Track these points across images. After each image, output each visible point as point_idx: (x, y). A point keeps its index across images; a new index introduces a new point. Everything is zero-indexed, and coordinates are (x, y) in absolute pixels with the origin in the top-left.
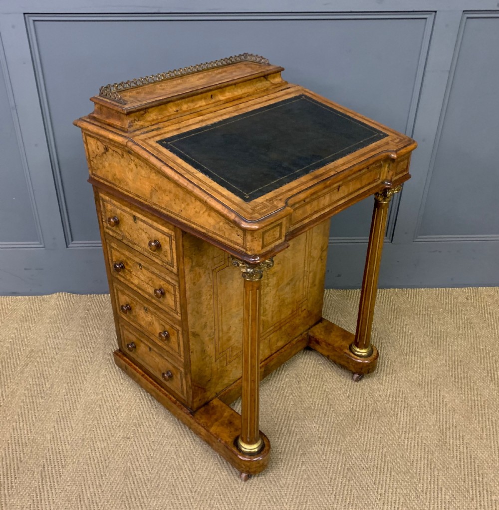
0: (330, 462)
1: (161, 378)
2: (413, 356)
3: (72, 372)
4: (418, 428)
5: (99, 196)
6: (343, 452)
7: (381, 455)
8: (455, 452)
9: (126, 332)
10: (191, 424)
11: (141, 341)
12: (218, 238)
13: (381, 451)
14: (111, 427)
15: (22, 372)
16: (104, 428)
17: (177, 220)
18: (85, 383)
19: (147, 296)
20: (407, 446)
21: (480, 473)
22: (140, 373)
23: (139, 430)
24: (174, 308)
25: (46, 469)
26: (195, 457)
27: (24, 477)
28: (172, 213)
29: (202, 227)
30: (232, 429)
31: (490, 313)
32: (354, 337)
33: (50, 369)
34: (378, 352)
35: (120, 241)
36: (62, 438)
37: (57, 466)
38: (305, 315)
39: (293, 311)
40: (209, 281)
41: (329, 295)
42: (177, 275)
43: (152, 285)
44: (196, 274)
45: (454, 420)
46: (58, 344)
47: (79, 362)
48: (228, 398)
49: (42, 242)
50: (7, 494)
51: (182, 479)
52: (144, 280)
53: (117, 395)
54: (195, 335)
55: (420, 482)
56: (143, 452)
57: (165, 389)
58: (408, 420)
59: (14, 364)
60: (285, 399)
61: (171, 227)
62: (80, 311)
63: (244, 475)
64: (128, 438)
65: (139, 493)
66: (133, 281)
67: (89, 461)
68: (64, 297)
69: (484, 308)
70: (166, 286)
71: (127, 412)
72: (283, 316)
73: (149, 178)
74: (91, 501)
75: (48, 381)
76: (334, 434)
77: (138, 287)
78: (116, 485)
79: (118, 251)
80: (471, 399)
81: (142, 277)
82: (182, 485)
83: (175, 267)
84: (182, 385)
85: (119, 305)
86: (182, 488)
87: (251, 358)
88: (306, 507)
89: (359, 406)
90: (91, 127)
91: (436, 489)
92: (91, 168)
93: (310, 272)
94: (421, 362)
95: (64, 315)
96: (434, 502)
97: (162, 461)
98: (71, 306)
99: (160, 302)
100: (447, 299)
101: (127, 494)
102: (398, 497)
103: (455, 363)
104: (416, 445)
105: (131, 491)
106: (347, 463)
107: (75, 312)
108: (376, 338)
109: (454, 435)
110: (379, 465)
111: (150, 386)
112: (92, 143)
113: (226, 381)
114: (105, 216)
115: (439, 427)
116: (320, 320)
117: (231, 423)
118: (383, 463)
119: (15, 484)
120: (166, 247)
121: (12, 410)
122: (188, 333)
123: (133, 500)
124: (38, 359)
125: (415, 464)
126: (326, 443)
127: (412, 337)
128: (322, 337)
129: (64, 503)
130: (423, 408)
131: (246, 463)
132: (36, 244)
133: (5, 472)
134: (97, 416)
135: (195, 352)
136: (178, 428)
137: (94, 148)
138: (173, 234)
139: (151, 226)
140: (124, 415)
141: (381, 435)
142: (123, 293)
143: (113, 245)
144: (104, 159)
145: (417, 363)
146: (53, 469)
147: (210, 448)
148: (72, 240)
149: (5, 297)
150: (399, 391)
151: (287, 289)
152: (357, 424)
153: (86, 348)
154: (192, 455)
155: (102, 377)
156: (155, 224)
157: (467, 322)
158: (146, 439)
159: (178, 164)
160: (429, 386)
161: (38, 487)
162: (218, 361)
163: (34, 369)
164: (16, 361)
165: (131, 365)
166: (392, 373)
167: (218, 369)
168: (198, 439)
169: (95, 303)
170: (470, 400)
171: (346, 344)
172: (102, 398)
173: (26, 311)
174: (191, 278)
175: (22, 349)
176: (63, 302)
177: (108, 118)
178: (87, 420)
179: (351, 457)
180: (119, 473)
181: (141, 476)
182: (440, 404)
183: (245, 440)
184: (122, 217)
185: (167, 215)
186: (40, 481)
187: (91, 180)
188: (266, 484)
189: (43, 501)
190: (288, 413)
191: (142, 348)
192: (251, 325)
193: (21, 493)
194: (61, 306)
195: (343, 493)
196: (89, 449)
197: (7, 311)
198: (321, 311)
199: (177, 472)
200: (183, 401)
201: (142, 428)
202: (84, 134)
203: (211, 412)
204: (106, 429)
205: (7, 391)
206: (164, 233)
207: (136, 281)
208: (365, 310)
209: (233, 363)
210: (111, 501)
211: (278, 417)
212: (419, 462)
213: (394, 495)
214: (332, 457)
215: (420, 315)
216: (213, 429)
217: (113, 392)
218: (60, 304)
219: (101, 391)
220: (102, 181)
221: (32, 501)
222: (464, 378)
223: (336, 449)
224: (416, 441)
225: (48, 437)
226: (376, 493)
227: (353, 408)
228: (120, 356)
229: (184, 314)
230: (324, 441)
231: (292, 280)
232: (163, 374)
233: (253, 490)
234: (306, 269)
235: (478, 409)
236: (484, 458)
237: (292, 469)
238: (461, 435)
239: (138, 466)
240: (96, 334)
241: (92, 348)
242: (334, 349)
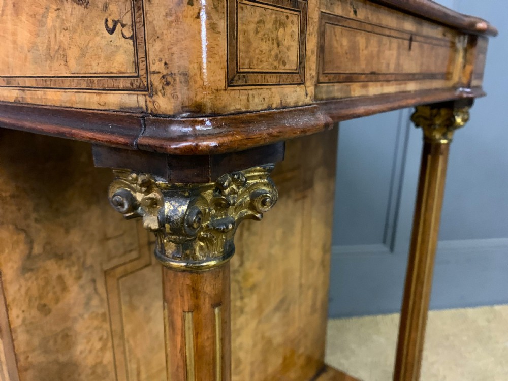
38: (304, 364)
39: (285, 359)
40: (95, 302)
44: (47, 282)
72: (270, 370)
93: (309, 288)
116: (323, 368)
151: (276, 319)
174: (28, 290)
198: (323, 354)
208: (411, 347)
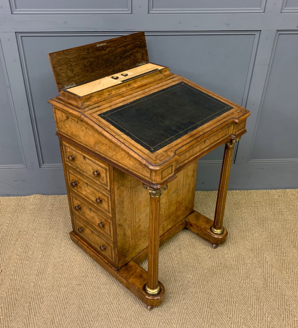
0: (200, 298)
1: (99, 249)
2: (248, 232)
3: (45, 244)
4: (251, 277)
5: (62, 143)
6: (207, 292)
7: (229, 294)
8: (273, 291)
9: (77, 221)
10: (117, 276)
11: (87, 227)
12: (135, 172)
13: (229, 291)
14: (69, 278)
15: (15, 245)
16: (65, 279)
17: (111, 161)
18: (53, 251)
19: (91, 202)
20: (245, 288)
21: (288, 304)
22: (86, 245)
23: (86, 280)
24: (108, 210)
25: (31, 304)
26: (120, 296)
27: (18, 310)
28: (107, 156)
29: (126, 166)
30: (142, 280)
31: (293, 205)
32: (213, 222)
33: (31, 243)
34: (227, 231)
35: (75, 169)
36: (40, 285)
37: (38, 303)
38: (184, 210)
39: (177, 208)
40: (128, 194)
41: (197, 195)
42: (110, 191)
43: (94, 196)
44: (121, 191)
45: (272, 272)
46: (36, 227)
47: (48, 238)
48: (139, 261)
49: (25, 165)
50: (9, 320)
51: (113, 310)
52: (89, 192)
53: (72, 258)
54: (120, 225)
55: (252, 310)
56: (89, 293)
57: (102, 256)
58: (245, 272)
59: (9, 239)
60: (172, 260)
61: (107, 164)
62: (48, 206)
63: (149, 307)
64: (80, 285)
65: (87, 319)
66: (83, 193)
67: (57, 299)
68: (38, 197)
69: (289, 202)
70: (103, 197)
71: (78, 269)
72: (171, 211)
73: (94, 136)
74: (59, 324)
75: (30, 250)
76: (202, 281)
77: (85, 196)
78: (74, 314)
79: (74, 175)
80: (282, 258)
81: (88, 191)
82: (113, 313)
83: (109, 187)
84: (112, 254)
85: (73, 205)
86: (113, 315)
87: (154, 241)
88: (186, 326)
89: (216, 263)
90: (58, 105)
91: (262, 314)
92: (58, 127)
93: (187, 185)
94: (253, 236)
95: (38, 208)
96: (261, 322)
97: (100, 299)
98: (42, 203)
99: (99, 206)
100: (268, 197)
101: (81, 319)
102: (240, 319)
103: (272, 236)
104: (250, 287)
105: (82, 317)
106: (209, 299)
107: (45, 206)
108: (225, 221)
109: (272, 281)
110: (229, 300)
111: (92, 253)
112: (59, 113)
113: (137, 251)
114: (66, 155)
115: (264, 276)
116: (193, 212)
117: (141, 276)
118: (231, 299)
119: (14, 314)
120: (103, 175)
121: (10, 268)
122: (116, 225)
123: (84, 322)
124: (24, 236)
125: (249, 299)
126: (197, 286)
127: (247, 220)
128: (194, 222)
129: (43, 325)
130: (254, 264)
131: (151, 300)
132: (21, 166)
133: (7, 307)
134: (61, 271)
135: (120, 235)
136: (109, 278)
137: (60, 116)
138: (108, 168)
139: (94, 162)
140: (76, 270)
141: (229, 281)
142: (76, 199)
143: (70, 171)
144: (66, 123)
145: (250, 237)
146: (36, 304)
147: (128, 291)
148: (43, 164)
149: (2, 197)
150: (240, 254)
151: (174, 195)
152: (215, 275)
153: (52, 229)
154: (118, 295)
155: (63, 247)
156: (97, 162)
157: (279, 211)
158: (90, 285)
159: (112, 129)
160: (257, 251)
161: (27, 316)
162: (133, 239)
163: (22, 242)
164: (11, 237)
165: (80, 241)
166: (235, 243)
167: (133, 244)
168: (121, 285)
169: (57, 201)
170: (281, 260)
171: (208, 226)
172: (63, 260)
173: (15, 206)
174: (118, 193)
175: (14, 230)
176: (38, 200)
177: (68, 99)
178: (55, 274)
179: (212, 295)
180: (75, 306)
181: (88, 308)
182: (264, 262)
183: (150, 287)
184: (76, 156)
185: (104, 157)
186: (28, 312)
187: (58, 134)
188: (162, 312)
189: (30, 324)
190: (174, 269)
191: (87, 231)
192: (154, 222)
193: (17, 320)
194: (37, 203)
195: (208, 317)
196: (57, 292)
197: (4, 206)
198: (193, 206)
199: (109, 305)
200: (112, 263)
201: (88, 279)
202: (53, 108)
203: (129, 269)
204: (67, 279)
205: (6, 256)
206: (102, 167)
207: (84, 193)
208: (219, 207)
209: (142, 240)
210: (71, 323)
211: (169, 271)
212: (252, 298)
213: (237, 318)
214: (201, 295)
215: (251, 207)
216: (130, 280)
217: (70, 256)
218: (36, 202)
219: (62, 256)
220: (64, 135)
221: (24, 324)
222: (278, 246)
223: (203, 290)
224: (250, 285)
225: (32, 284)
226: (227, 317)
227: (212, 265)
228: (73, 235)
229: (114, 213)
230: (196, 285)
231: (176, 190)
232: (100, 247)
233: (155, 316)
234: (184, 183)
235: (286, 265)
236: (290, 295)
237: (177, 303)
238: (276, 281)
239: (86, 302)
240: (58, 220)
241: (56, 229)
242: (201, 230)
